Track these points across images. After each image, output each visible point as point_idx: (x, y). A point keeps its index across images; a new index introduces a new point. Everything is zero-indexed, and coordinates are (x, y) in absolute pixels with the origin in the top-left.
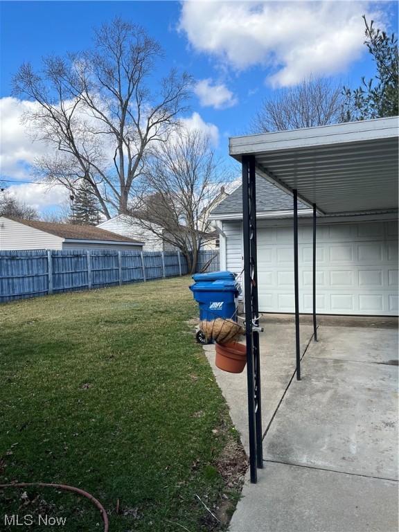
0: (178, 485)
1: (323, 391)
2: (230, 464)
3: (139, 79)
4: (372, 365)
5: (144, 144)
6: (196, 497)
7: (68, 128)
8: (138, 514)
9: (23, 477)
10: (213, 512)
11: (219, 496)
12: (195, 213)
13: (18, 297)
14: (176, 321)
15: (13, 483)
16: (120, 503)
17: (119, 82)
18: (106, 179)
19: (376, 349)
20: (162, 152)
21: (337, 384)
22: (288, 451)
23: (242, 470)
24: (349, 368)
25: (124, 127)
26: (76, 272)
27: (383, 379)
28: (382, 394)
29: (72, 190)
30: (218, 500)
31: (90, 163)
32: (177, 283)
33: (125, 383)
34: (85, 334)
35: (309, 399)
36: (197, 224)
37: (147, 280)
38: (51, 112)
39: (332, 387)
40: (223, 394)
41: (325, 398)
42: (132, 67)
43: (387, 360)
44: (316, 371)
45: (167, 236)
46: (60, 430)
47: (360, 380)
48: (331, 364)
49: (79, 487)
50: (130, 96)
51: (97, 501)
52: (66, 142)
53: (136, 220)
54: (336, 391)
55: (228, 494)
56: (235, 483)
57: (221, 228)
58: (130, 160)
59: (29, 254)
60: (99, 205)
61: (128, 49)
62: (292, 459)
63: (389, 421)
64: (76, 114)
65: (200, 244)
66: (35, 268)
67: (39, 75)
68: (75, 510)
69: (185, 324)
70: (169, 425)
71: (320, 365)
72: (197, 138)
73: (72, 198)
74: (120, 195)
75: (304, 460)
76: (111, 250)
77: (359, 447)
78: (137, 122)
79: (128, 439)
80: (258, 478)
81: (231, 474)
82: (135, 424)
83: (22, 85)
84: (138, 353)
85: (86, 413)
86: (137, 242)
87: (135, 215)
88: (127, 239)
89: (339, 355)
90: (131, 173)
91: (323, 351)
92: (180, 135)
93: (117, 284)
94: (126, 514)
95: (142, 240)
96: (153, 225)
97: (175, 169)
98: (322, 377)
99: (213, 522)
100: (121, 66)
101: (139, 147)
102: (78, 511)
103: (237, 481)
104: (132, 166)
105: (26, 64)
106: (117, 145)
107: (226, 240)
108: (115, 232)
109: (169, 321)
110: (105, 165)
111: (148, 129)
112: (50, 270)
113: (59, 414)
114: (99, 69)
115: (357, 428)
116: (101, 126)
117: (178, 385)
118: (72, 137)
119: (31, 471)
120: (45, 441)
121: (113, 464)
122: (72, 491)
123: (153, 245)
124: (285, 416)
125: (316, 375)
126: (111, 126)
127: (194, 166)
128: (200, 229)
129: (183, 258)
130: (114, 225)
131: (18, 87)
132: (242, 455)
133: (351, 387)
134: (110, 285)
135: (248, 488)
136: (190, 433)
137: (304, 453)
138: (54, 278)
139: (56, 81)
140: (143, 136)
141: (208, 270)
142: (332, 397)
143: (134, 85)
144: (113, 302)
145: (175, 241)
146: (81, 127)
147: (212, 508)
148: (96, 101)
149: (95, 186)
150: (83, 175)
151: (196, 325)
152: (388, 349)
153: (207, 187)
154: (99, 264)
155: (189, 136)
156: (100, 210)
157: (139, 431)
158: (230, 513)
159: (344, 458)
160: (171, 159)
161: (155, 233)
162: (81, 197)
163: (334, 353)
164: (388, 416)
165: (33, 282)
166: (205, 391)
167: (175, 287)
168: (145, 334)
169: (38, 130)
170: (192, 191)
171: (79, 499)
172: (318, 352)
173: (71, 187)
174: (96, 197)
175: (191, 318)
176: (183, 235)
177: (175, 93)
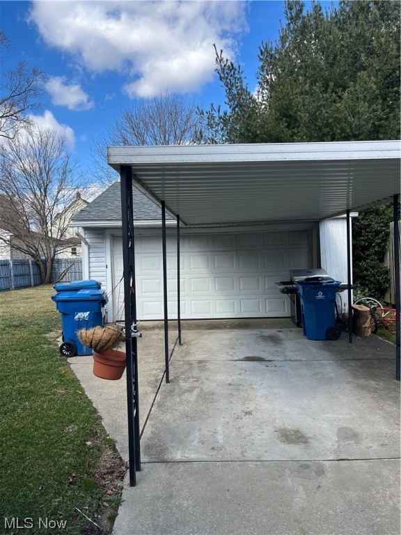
0: (55, 502)
1: (190, 390)
2: (108, 473)
4: (230, 362)
6: (76, 511)
10: (95, 521)
11: (99, 505)
12: (49, 218)
14: (34, 335)
19: (232, 348)
20: (9, 149)
21: (203, 383)
22: (164, 450)
23: (120, 476)
24: (211, 367)
27: (240, 374)
28: (240, 387)
30: (99, 509)
32: (29, 294)
35: (178, 400)
36: (51, 230)
39: (198, 385)
40: (94, 405)
41: (192, 397)
43: (242, 357)
44: (183, 373)
45: (16, 242)
47: (221, 377)
48: (195, 364)
54: (201, 390)
55: (108, 501)
56: (114, 490)
57: (83, 236)
62: (168, 457)
63: (248, 410)
65: (55, 252)
69: (45, 338)
70: (38, 444)
71: (186, 367)
72: (51, 140)
75: (178, 456)
77: (225, 436)
80: (137, 480)
81: (109, 482)
89: (202, 356)
91: (187, 353)
92: (30, 133)
97: (24, 170)
98: (189, 378)
99: (95, 531)
103: (115, 488)
107: (89, 248)
109: (25, 335)
115: (222, 420)
117: (44, 402)
124: (157, 418)
125: (183, 377)
127: (47, 168)
128: (54, 236)
129: (36, 266)
132: (118, 462)
133: (214, 384)
135: (128, 492)
136: (63, 449)
137: (178, 449)
141: (64, 280)
142: (199, 396)
145: (25, 248)
147: (93, 518)
151: (58, 338)
152: (243, 347)
153: (63, 192)
155: (41, 136)
158: (112, 519)
159: (213, 448)
160: (20, 158)
161: (2, 238)
163: (197, 356)
164: (247, 406)
166: (75, 405)
167: (27, 298)
170: (45, 196)
172: (183, 354)
175: (51, 331)
176: (35, 242)
177: (24, 88)
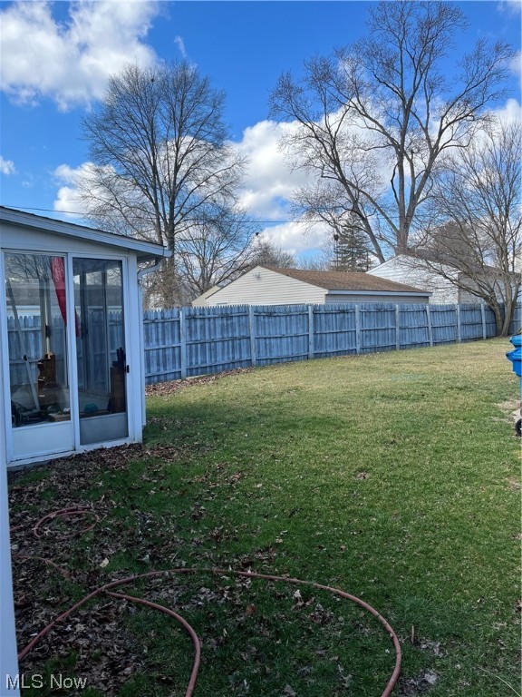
0: (496, 626)
3: (429, 64)
5: (434, 154)
7: (333, 147)
8: (440, 651)
9: (295, 571)
12: (510, 246)
13: (276, 361)
14: (482, 403)
15: (284, 577)
16: (416, 630)
17: (402, 74)
18: (379, 209)
20: (461, 162)
25: (407, 136)
26: (341, 332)
29: (336, 227)
31: (359, 191)
32: (479, 349)
33: (412, 478)
34: (357, 410)
36: (513, 263)
37: (435, 344)
38: (313, 130)
42: (419, 50)
45: (466, 282)
46: (334, 524)
49: (361, 597)
50: (415, 90)
51: (385, 622)
52: (330, 168)
53: (421, 262)
58: (414, 179)
59: (288, 310)
60: (371, 245)
61: (415, 26)
64: (344, 128)
65: (518, 292)
66: (294, 327)
67: (300, 86)
68: (358, 625)
69: (496, 408)
70: (479, 544)
72: (518, 136)
73: (336, 238)
74: (398, 229)
76: (386, 303)
78: (424, 126)
79: (421, 552)
82: (429, 534)
83: (280, 102)
84: (428, 442)
85: (365, 509)
86: (421, 292)
87: (420, 255)
88: (407, 288)
90: (414, 198)
92: (491, 135)
93: (393, 348)
94: (424, 646)
95: (429, 289)
96: (445, 268)
97: (480, 186)
100: (404, 52)
101: (426, 160)
102: (361, 628)
104: (416, 187)
105: (285, 75)
106: (396, 162)
108: (391, 279)
109: (471, 401)
110: (379, 190)
111: (441, 132)
112: (311, 329)
113: (332, 505)
114: (375, 62)
116: (375, 137)
117: (491, 492)
118: (338, 159)
119: (304, 567)
120: (318, 533)
121: (403, 580)
122: (353, 601)
123: (445, 294)
126: (388, 136)
127: (511, 177)
128: (518, 270)
129: (490, 313)
130: (389, 270)
131: (276, 106)
134: (383, 349)
136: (513, 561)
138: (315, 340)
139: (320, 89)
140: (433, 144)
143: (422, 75)
144: (390, 371)
145: (477, 289)
146: (350, 144)
148: (368, 106)
149: (365, 220)
150: (350, 206)
151: (514, 410)
154: (370, 321)
155: (504, 134)
156: (370, 251)
157: (436, 544)
160: (474, 171)
161: (447, 278)
162: (346, 236)
165: (292, 343)
167: (476, 354)
168: (437, 417)
169: (297, 156)
170: (507, 215)
171: (362, 614)
173: (335, 224)
174: (366, 234)
175: (505, 400)
176: (490, 280)
177: (483, 75)
